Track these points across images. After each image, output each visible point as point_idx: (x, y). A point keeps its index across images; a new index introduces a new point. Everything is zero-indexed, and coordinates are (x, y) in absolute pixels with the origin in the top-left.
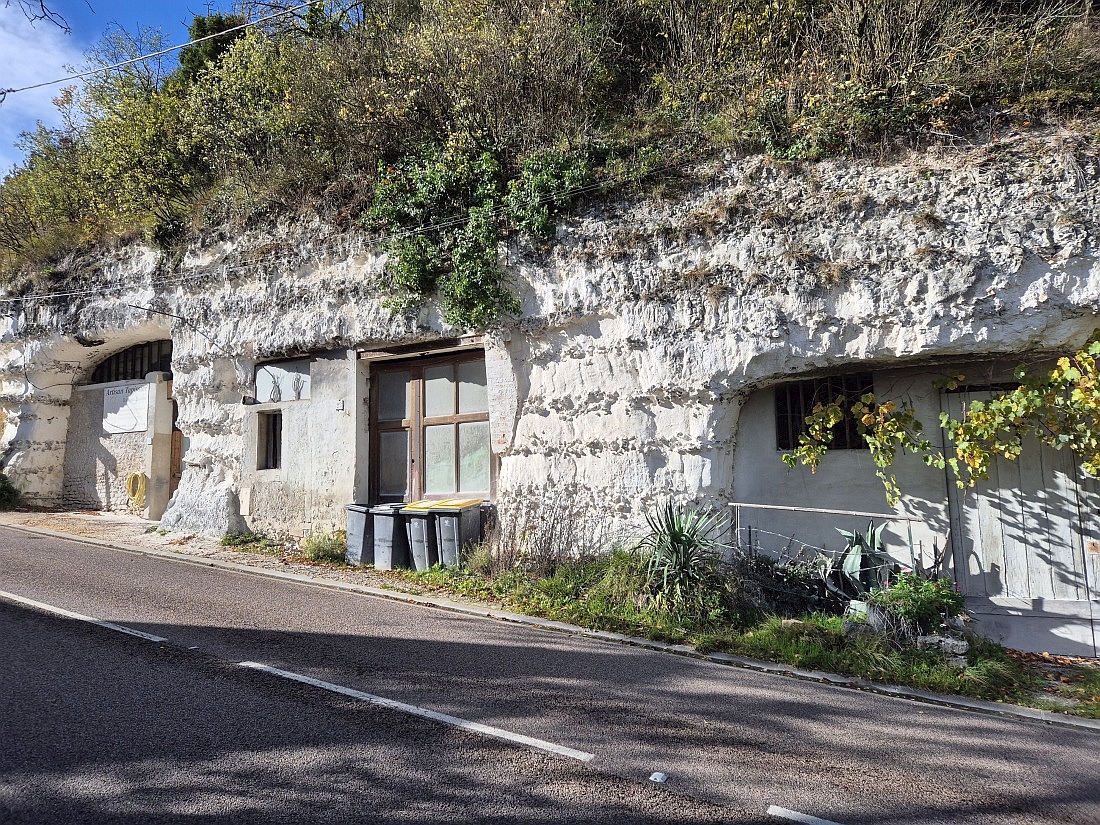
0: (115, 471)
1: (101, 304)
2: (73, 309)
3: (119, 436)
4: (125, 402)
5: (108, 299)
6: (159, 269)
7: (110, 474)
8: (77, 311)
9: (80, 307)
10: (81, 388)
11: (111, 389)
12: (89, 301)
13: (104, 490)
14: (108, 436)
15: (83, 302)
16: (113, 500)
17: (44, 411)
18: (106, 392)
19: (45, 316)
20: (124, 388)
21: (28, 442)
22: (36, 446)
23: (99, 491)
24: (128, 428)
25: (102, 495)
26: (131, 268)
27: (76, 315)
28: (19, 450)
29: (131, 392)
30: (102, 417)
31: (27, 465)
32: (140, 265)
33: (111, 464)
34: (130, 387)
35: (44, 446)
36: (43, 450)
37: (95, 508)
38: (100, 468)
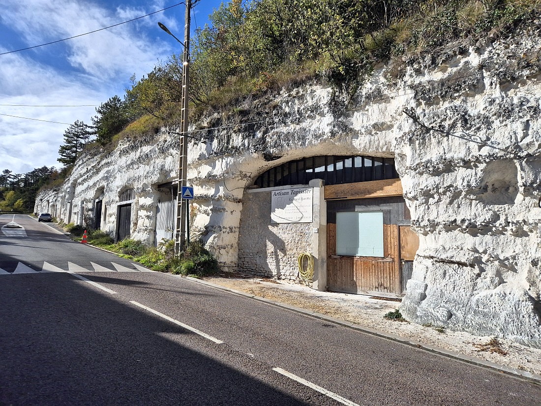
0: (283, 250)
1: (283, 129)
2: (259, 135)
3: (286, 225)
4: (291, 201)
5: (289, 126)
6: (333, 99)
7: (279, 253)
8: (263, 136)
9: (265, 132)
10: (251, 191)
11: (277, 192)
12: (272, 128)
13: (275, 264)
14: (276, 224)
15: (267, 129)
16: (282, 272)
17: (229, 206)
18: (273, 194)
19: (237, 140)
20: (290, 191)
21: (220, 227)
22: (224, 230)
23: (269, 264)
24: (295, 220)
25: (272, 267)
26: (307, 102)
27: (263, 139)
28: (214, 232)
29: (296, 194)
30: (270, 210)
31: (220, 243)
32: (315, 99)
33: (280, 245)
34: (295, 190)
35: (228, 230)
36: (228, 233)
37: (267, 276)
38: (270, 248)
